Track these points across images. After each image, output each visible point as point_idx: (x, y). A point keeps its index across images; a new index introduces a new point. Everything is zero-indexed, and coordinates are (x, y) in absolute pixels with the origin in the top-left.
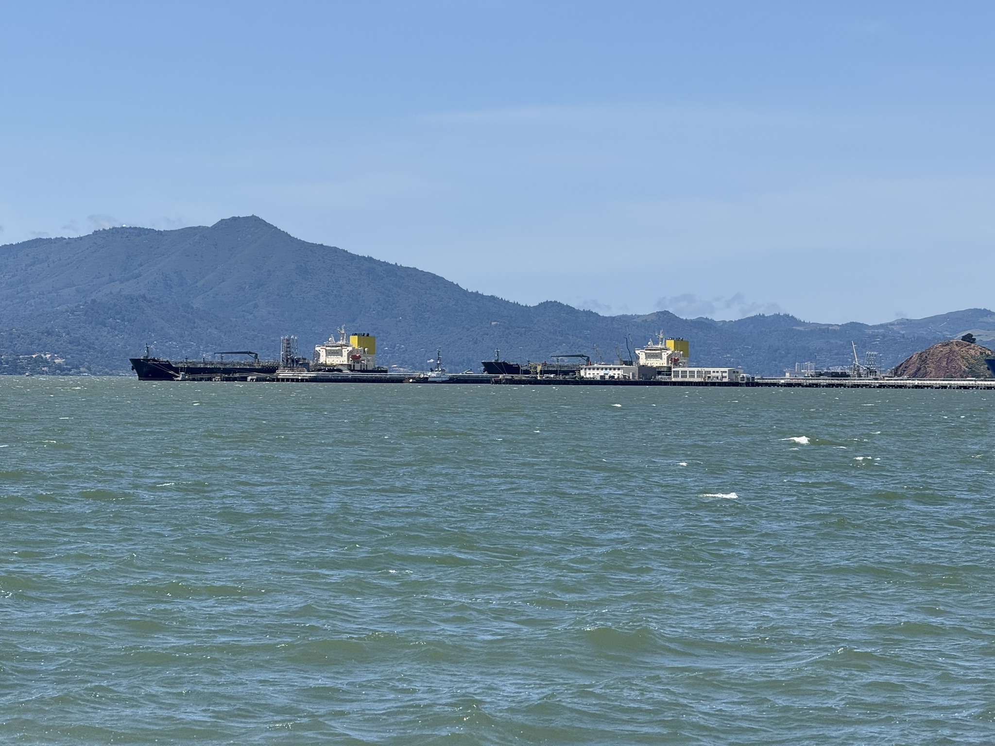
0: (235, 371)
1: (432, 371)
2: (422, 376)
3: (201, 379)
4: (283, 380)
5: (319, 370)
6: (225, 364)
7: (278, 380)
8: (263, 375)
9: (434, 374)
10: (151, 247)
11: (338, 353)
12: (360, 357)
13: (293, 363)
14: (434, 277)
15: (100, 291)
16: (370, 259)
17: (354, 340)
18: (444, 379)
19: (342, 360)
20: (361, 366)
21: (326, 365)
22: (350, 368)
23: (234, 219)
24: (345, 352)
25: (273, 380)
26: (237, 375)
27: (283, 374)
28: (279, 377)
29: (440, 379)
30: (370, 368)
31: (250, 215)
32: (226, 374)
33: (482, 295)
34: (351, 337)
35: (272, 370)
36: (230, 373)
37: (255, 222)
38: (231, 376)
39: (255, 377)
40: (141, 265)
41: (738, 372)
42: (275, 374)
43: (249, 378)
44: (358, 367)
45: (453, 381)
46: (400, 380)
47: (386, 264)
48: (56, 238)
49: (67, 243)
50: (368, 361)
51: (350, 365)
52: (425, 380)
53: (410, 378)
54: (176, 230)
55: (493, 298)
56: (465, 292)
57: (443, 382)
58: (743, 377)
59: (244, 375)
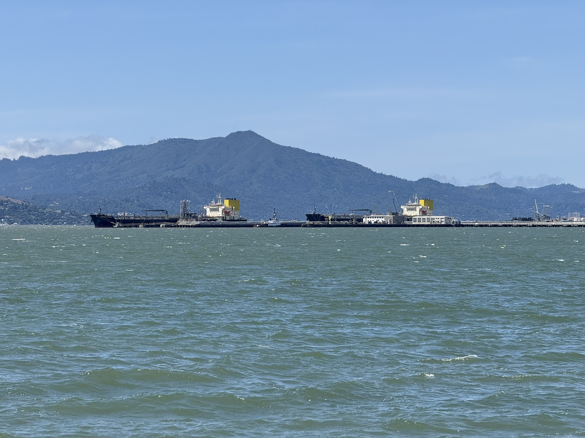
0: (152, 221)
1: (271, 220)
2: (265, 223)
3: (130, 227)
4: (181, 226)
5: (204, 220)
6: (147, 218)
7: (178, 226)
8: (169, 223)
9: (271, 222)
10: (191, 150)
11: (217, 210)
12: (229, 212)
13: (188, 216)
14: (356, 165)
15: (161, 176)
16: (318, 155)
17: (227, 202)
18: (278, 225)
19: (219, 214)
20: (230, 217)
21: (209, 217)
22: (224, 219)
23: (239, 132)
24: (221, 209)
25: (176, 226)
26: (153, 224)
27: (181, 223)
28: (179, 224)
29: (275, 225)
30: (235, 219)
31: (248, 130)
32: (147, 223)
33: (385, 175)
34: (225, 200)
35: (175, 220)
36: (149, 223)
37: (251, 134)
38: (150, 224)
39: (165, 225)
40: (185, 160)
41: (450, 219)
42: (177, 223)
43: (161, 225)
44: (228, 218)
45: (283, 225)
46: (251, 226)
47: (328, 158)
48: (137, 145)
49: (143, 148)
50: (235, 214)
51: (224, 217)
52: (266, 226)
53: (257, 225)
54: (205, 140)
55: (391, 176)
56: (375, 174)
57: (277, 226)
58: (454, 221)
59: (158, 224)
